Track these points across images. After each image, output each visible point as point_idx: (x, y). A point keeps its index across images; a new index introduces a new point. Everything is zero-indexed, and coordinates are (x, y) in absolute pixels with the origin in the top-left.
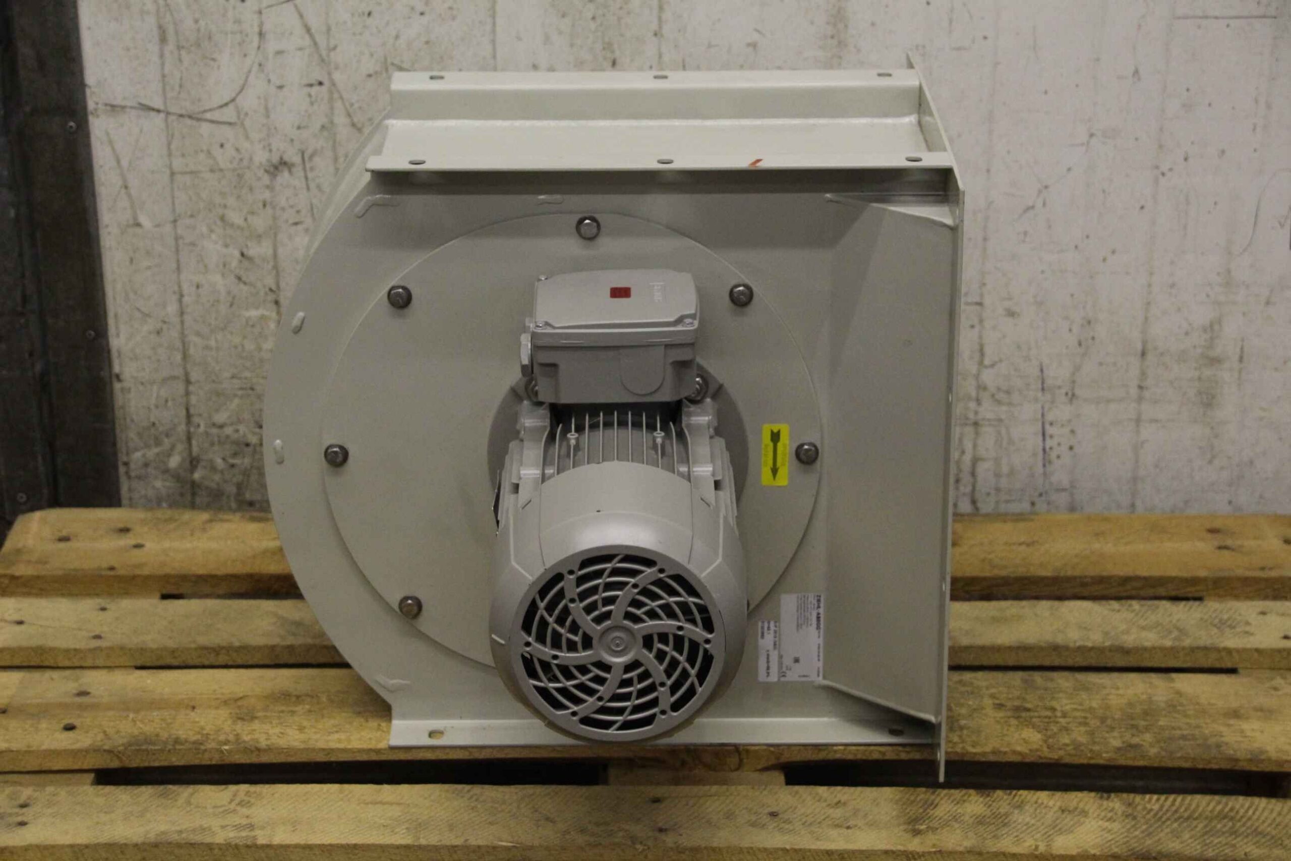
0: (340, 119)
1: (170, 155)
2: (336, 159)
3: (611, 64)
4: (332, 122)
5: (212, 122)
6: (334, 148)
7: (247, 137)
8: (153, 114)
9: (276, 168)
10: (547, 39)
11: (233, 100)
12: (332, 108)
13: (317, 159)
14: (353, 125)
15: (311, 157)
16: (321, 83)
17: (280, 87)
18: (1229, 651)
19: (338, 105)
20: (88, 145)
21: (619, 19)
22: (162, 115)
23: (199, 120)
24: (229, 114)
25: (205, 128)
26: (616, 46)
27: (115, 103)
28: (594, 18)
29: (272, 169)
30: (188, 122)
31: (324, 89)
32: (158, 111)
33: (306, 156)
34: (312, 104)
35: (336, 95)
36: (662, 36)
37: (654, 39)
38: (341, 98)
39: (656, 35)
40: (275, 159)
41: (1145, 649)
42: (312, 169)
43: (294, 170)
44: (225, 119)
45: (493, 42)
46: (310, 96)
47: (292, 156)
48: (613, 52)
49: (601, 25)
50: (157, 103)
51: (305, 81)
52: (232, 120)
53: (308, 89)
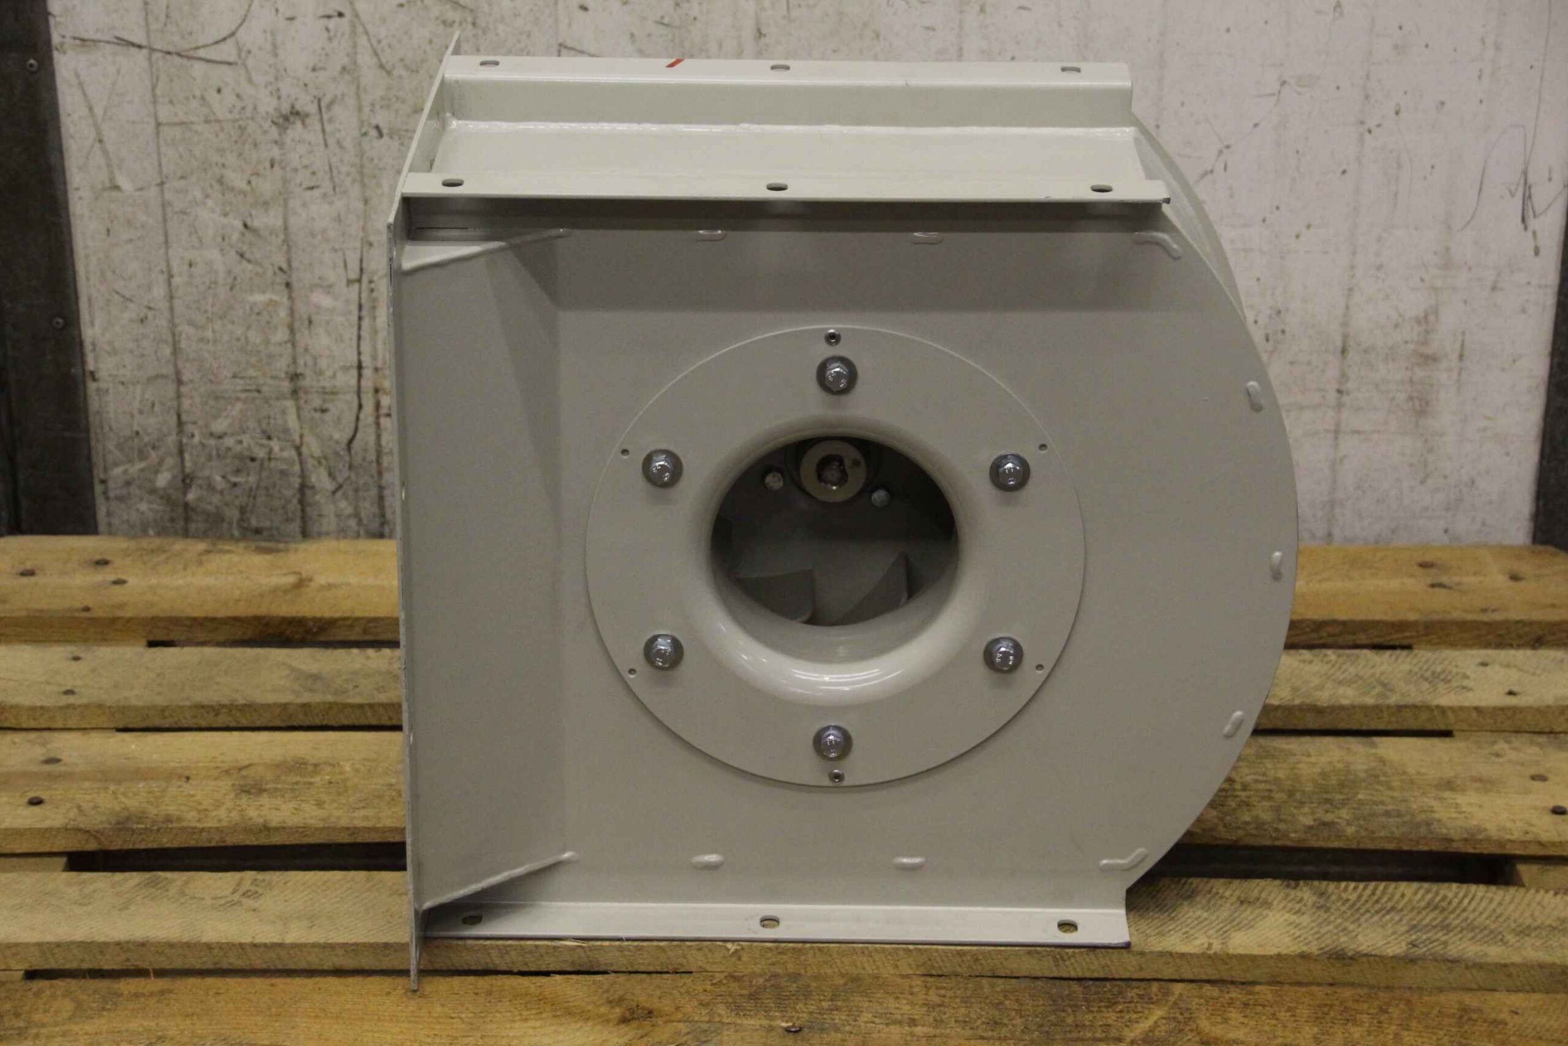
0: (365, 59)
1: (155, 102)
2: (360, 109)
4: (355, 63)
5: (208, 61)
6: (358, 96)
7: (250, 81)
8: (133, 51)
9: (286, 118)
11: (233, 34)
12: (355, 46)
13: (337, 109)
14: (382, 66)
15: (331, 103)
16: (340, 15)
17: (291, 19)
18: (1443, 710)
19: (363, 41)
20: (52, 89)
22: (145, 52)
23: (189, 58)
24: (227, 51)
25: (198, 68)
27: (85, 36)
29: (281, 120)
30: (177, 60)
31: (345, 21)
32: (140, 47)
33: (323, 104)
34: (330, 39)
35: (360, 29)
38: (366, 33)
40: (285, 108)
41: (1342, 708)
42: (330, 120)
43: (308, 121)
44: (225, 58)
46: (327, 30)
47: (306, 104)
50: (139, 38)
51: (321, 12)
52: (232, 59)
53: (325, 21)
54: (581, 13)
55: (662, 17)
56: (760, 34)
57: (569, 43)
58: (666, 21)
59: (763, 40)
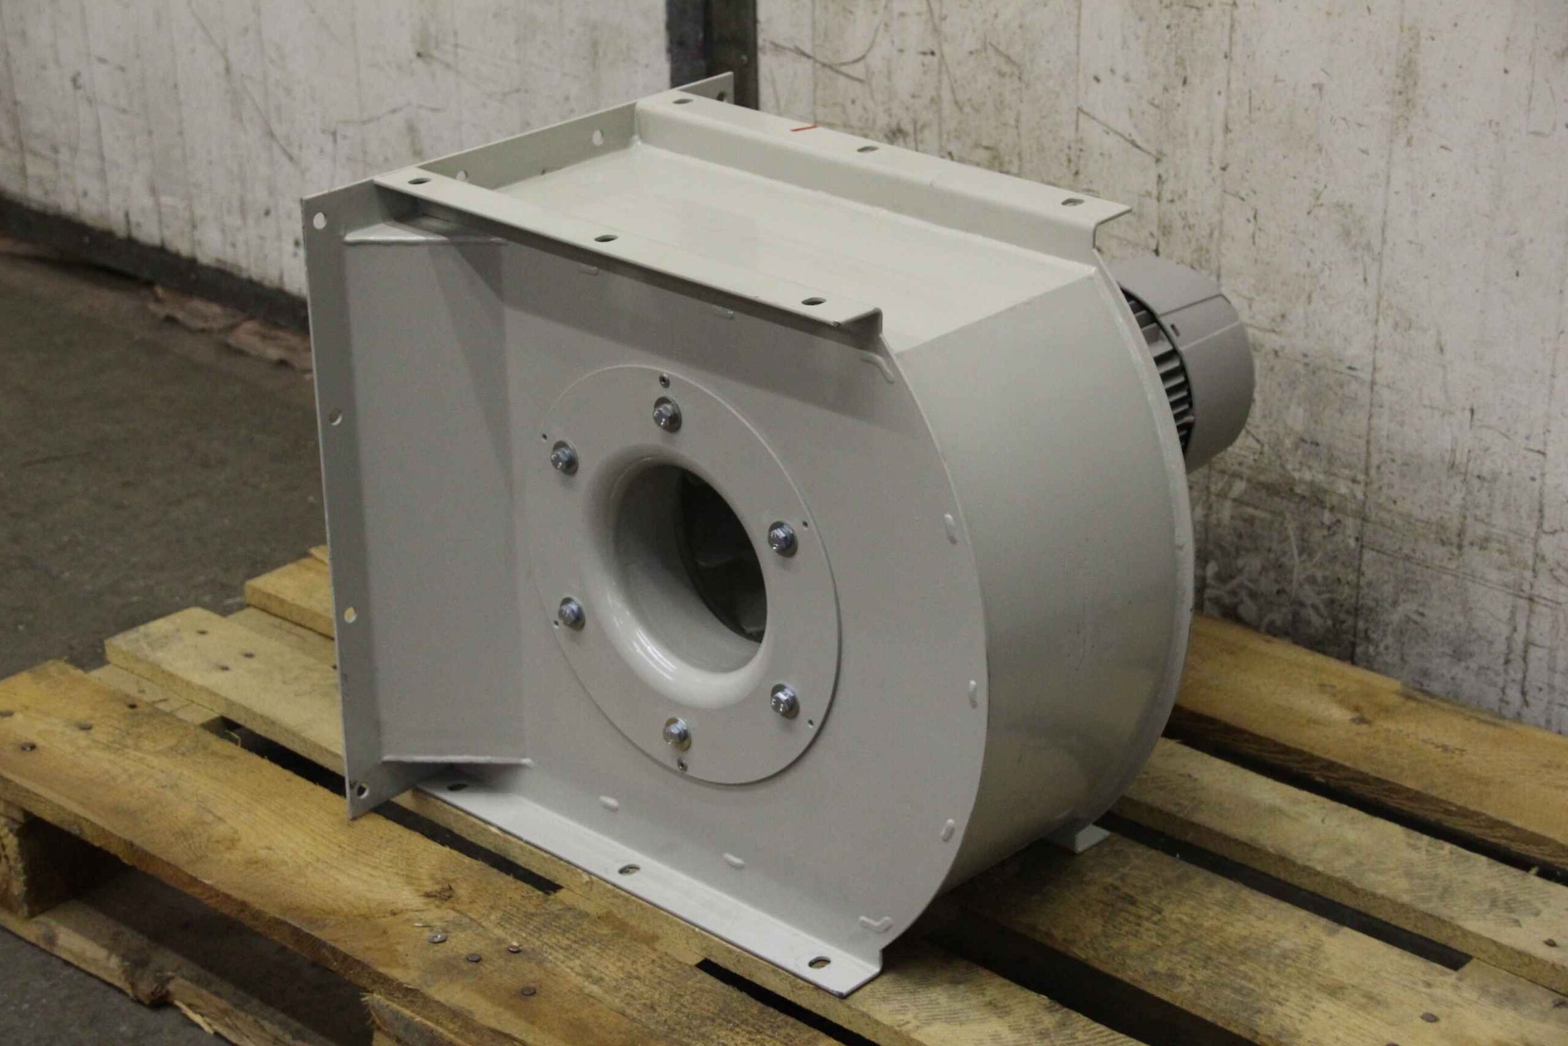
0: (946, 95)
1: (815, 103)
2: (940, 135)
3: (1182, 81)
4: (939, 96)
5: (848, 76)
6: (940, 125)
7: (872, 97)
8: (804, 59)
9: (894, 134)
10: (1125, 44)
11: (863, 57)
12: (940, 81)
13: (927, 133)
14: (956, 102)
15: (923, 127)
16: (933, 53)
17: (901, 51)
19: (945, 78)
20: (756, 81)
21: (1192, 33)
22: (811, 61)
23: (838, 72)
24: (858, 70)
25: (842, 81)
26: (1187, 63)
27: (777, 42)
28: (1168, 27)
29: (890, 135)
30: (829, 72)
31: (935, 59)
32: (809, 57)
33: (919, 126)
34: (925, 73)
35: (944, 68)
36: (1231, 59)
37: (1224, 60)
38: (948, 72)
39: (1226, 57)
40: (894, 125)
42: (922, 142)
43: (908, 139)
44: (856, 75)
45: (1078, 36)
46: (923, 65)
47: (908, 127)
48: (1185, 69)
49: (1175, 36)
50: (807, 49)
51: (920, 49)
52: (862, 77)
53: (922, 57)
54: (1094, 82)
55: (1153, 99)
56: (1227, 130)
57: (1086, 109)
58: (1156, 102)
59: (1230, 136)
